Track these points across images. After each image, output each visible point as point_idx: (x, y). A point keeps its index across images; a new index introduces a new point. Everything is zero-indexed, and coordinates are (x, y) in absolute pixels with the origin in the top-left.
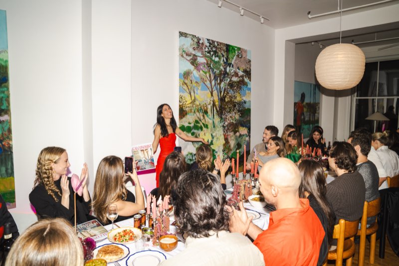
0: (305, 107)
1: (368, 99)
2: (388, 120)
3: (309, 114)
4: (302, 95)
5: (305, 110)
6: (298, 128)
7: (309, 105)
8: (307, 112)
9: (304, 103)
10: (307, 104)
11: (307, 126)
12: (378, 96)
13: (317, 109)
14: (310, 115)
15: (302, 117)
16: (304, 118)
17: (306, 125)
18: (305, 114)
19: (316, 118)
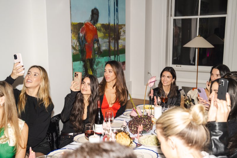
0: (100, 30)
1: (190, 20)
2: (212, 47)
3: (107, 40)
4: (93, 11)
5: (100, 35)
6: (88, 64)
7: (106, 27)
8: (104, 37)
9: (98, 25)
10: (103, 25)
11: (105, 58)
12: (201, 15)
13: (122, 33)
14: (109, 42)
15: (96, 46)
16: (99, 48)
17: (103, 56)
18: (100, 40)
19: (120, 46)
